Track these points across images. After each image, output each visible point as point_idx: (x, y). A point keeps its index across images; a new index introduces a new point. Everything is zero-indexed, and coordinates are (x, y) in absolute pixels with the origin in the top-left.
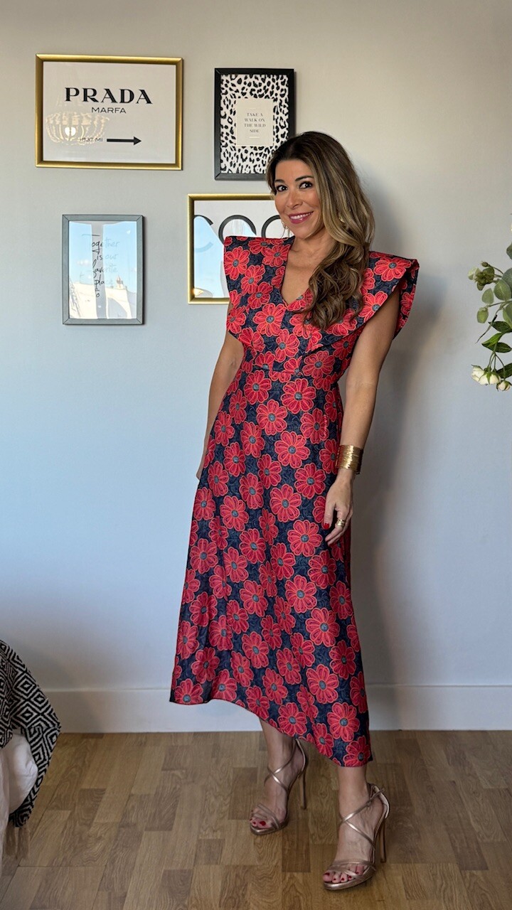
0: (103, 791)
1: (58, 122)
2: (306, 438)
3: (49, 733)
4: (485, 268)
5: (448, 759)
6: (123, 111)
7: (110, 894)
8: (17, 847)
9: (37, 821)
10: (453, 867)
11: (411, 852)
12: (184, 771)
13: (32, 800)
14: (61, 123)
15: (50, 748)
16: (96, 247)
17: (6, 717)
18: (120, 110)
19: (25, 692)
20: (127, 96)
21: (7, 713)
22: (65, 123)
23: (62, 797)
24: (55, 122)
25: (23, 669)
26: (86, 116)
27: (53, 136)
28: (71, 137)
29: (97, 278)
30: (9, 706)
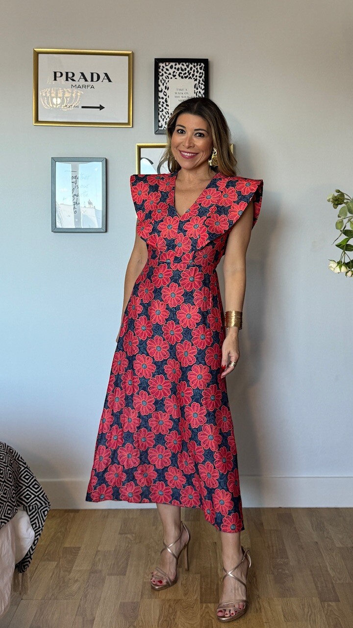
0: (79, 548)
1: (48, 95)
2: (198, 307)
3: (42, 509)
4: (338, 194)
5: (313, 527)
6: (92, 87)
7: (84, 618)
8: (21, 586)
9: (35, 568)
10: (316, 600)
11: (287, 590)
12: (134, 535)
13: (31, 555)
14: (51, 96)
15: (43, 519)
16: (74, 180)
17: (13, 498)
18: (90, 87)
19: (26, 481)
20: (95, 77)
21: (14, 495)
22: (53, 95)
23: (51, 553)
24: (46, 95)
25: (24, 465)
26: (68, 91)
27: (45, 104)
28: (57, 105)
29: (75, 201)
30: (15, 491)
